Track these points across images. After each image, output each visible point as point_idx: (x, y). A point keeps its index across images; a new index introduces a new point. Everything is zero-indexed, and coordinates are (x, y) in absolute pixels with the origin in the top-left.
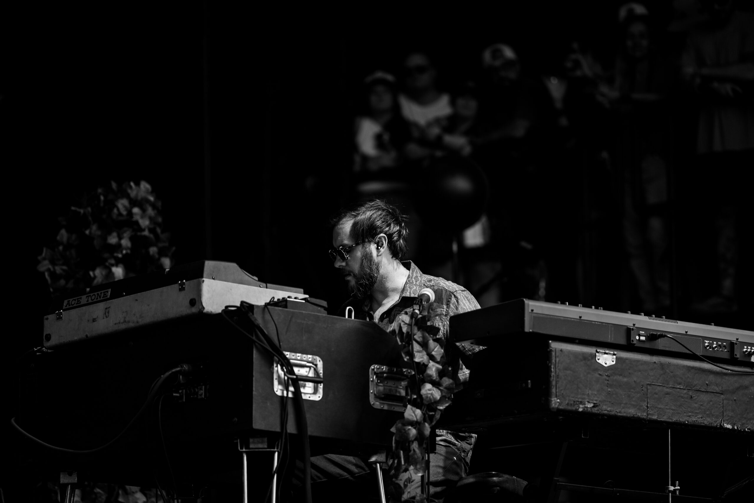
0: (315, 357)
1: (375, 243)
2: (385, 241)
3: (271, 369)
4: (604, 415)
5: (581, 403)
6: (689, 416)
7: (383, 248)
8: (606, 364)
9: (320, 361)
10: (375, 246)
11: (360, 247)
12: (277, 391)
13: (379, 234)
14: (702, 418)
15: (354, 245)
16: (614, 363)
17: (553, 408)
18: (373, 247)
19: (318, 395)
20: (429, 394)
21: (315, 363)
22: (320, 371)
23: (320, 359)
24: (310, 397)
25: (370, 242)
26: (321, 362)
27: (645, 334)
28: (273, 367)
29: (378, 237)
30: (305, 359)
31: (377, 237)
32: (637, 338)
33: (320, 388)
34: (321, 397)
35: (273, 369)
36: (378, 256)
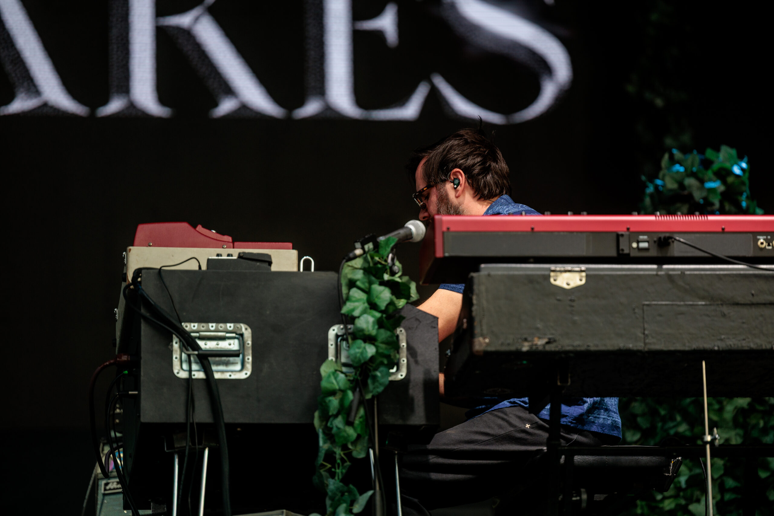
0: (238, 325)
1: (451, 182)
2: (462, 177)
3: (170, 347)
4: (567, 352)
5: (526, 340)
6: (721, 340)
7: (461, 186)
8: (568, 284)
9: (246, 329)
10: (451, 186)
11: (434, 190)
12: (178, 373)
13: (451, 170)
14: (744, 340)
15: (425, 189)
16: (584, 282)
17: (477, 352)
18: (449, 186)
19: (244, 372)
20: (358, 353)
21: (238, 332)
22: (247, 341)
23: (247, 326)
24: (230, 376)
25: (444, 181)
26: (249, 330)
27: (648, 240)
28: (171, 344)
29: (452, 174)
30: (221, 329)
31: (450, 174)
32: (634, 245)
33: (248, 363)
34: (249, 373)
35: (172, 346)
36: (457, 197)
